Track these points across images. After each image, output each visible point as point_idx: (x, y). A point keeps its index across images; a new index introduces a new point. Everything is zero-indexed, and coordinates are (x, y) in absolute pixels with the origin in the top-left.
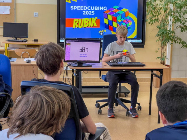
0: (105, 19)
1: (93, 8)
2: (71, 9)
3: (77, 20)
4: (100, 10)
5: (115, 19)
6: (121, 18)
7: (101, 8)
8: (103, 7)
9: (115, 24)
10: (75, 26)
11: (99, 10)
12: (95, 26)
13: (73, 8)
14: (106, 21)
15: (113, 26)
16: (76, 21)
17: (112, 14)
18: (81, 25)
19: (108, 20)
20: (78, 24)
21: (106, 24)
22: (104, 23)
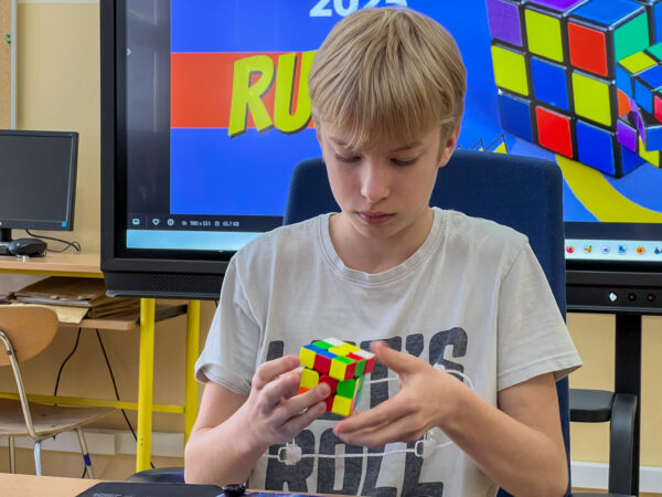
0: (497, 52)
3: (262, 62)
5: (591, 52)
6: (652, 41)
9: (591, 99)
10: (249, 119)
14: (510, 73)
15: (571, 112)
16: (255, 77)
17: (566, 5)
18: (292, 110)
19: (529, 56)
20: (268, 98)
21: (509, 95)
22: (496, 88)
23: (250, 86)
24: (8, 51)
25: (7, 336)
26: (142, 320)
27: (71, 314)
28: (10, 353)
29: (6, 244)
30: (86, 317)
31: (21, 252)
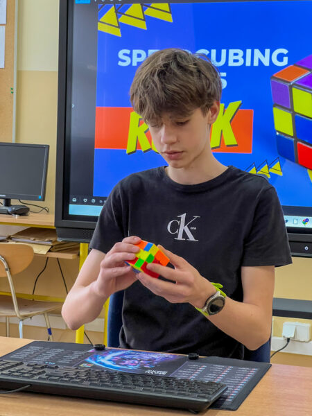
0: (276, 111)
1: (218, 59)
2: (120, 63)
4: (256, 64)
7: (262, 58)
8: (267, 51)
10: (138, 144)
11: (248, 64)
12: (227, 142)
13: (128, 59)
19: (294, 114)
21: (282, 135)
22: (275, 131)
23: (139, 126)
24: (12, 98)
25: (5, 260)
26: (81, 253)
27: (41, 249)
28: (7, 270)
29: (7, 208)
30: (49, 251)
31: (15, 213)
